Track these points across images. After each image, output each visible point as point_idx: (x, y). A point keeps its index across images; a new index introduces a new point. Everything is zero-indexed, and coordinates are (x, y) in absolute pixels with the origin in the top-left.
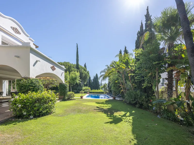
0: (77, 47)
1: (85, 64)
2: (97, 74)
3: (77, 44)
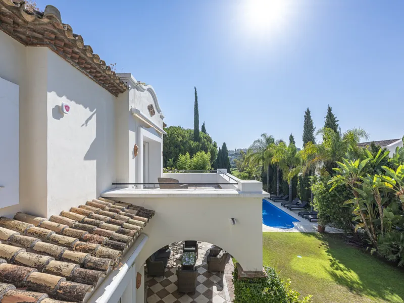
0: (196, 94)
1: (204, 124)
2: (224, 144)
3: (196, 89)
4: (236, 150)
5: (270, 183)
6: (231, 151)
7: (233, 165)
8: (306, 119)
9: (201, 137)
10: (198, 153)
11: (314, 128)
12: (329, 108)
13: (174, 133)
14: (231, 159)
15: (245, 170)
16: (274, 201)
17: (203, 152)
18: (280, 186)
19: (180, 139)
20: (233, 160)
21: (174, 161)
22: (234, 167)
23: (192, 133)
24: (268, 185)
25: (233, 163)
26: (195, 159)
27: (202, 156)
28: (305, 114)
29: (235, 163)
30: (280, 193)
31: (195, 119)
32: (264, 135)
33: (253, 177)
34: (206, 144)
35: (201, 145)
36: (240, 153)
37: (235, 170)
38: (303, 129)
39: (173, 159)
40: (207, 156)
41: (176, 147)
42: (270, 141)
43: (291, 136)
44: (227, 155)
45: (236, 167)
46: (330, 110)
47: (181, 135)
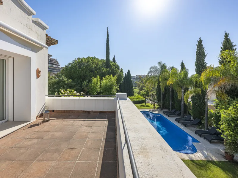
0: (108, 32)
1: (114, 57)
2: (129, 71)
3: (108, 29)
4: (136, 76)
5: (163, 100)
6: (134, 76)
7: (135, 85)
8: (198, 47)
9: (111, 64)
10: (107, 77)
11: (206, 54)
12: (226, 34)
13: (90, 61)
14: (133, 81)
15: (143, 90)
16: (169, 116)
17: (111, 76)
18: (172, 103)
19: (94, 65)
20: (134, 82)
21: (88, 82)
22: (135, 86)
23: (105, 61)
24: (161, 101)
25: (134, 84)
26: (104, 81)
27: (110, 79)
28: (198, 43)
29: (136, 83)
30: (173, 108)
31: (106, 51)
32: (159, 63)
33: (150, 95)
34: (115, 70)
35: (111, 70)
36: (140, 78)
37: (136, 88)
38: (196, 56)
39: (87, 81)
40: (114, 79)
41: (91, 72)
42: (163, 67)
43: (182, 62)
44: (131, 78)
45: (136, 86)
46: (226, 35)
47: (95, 63)
